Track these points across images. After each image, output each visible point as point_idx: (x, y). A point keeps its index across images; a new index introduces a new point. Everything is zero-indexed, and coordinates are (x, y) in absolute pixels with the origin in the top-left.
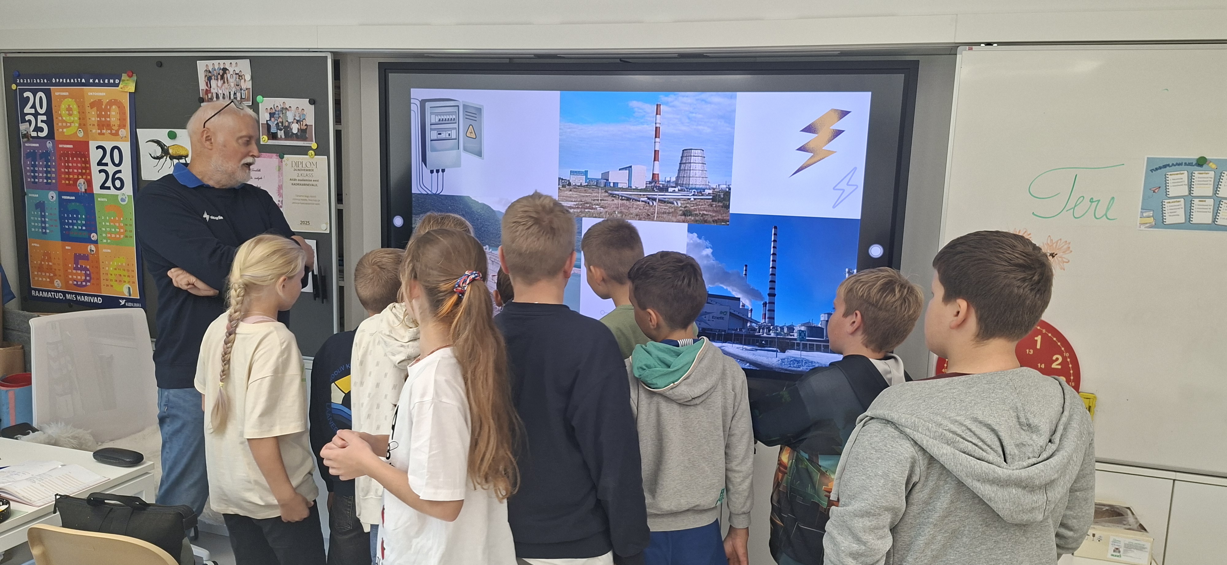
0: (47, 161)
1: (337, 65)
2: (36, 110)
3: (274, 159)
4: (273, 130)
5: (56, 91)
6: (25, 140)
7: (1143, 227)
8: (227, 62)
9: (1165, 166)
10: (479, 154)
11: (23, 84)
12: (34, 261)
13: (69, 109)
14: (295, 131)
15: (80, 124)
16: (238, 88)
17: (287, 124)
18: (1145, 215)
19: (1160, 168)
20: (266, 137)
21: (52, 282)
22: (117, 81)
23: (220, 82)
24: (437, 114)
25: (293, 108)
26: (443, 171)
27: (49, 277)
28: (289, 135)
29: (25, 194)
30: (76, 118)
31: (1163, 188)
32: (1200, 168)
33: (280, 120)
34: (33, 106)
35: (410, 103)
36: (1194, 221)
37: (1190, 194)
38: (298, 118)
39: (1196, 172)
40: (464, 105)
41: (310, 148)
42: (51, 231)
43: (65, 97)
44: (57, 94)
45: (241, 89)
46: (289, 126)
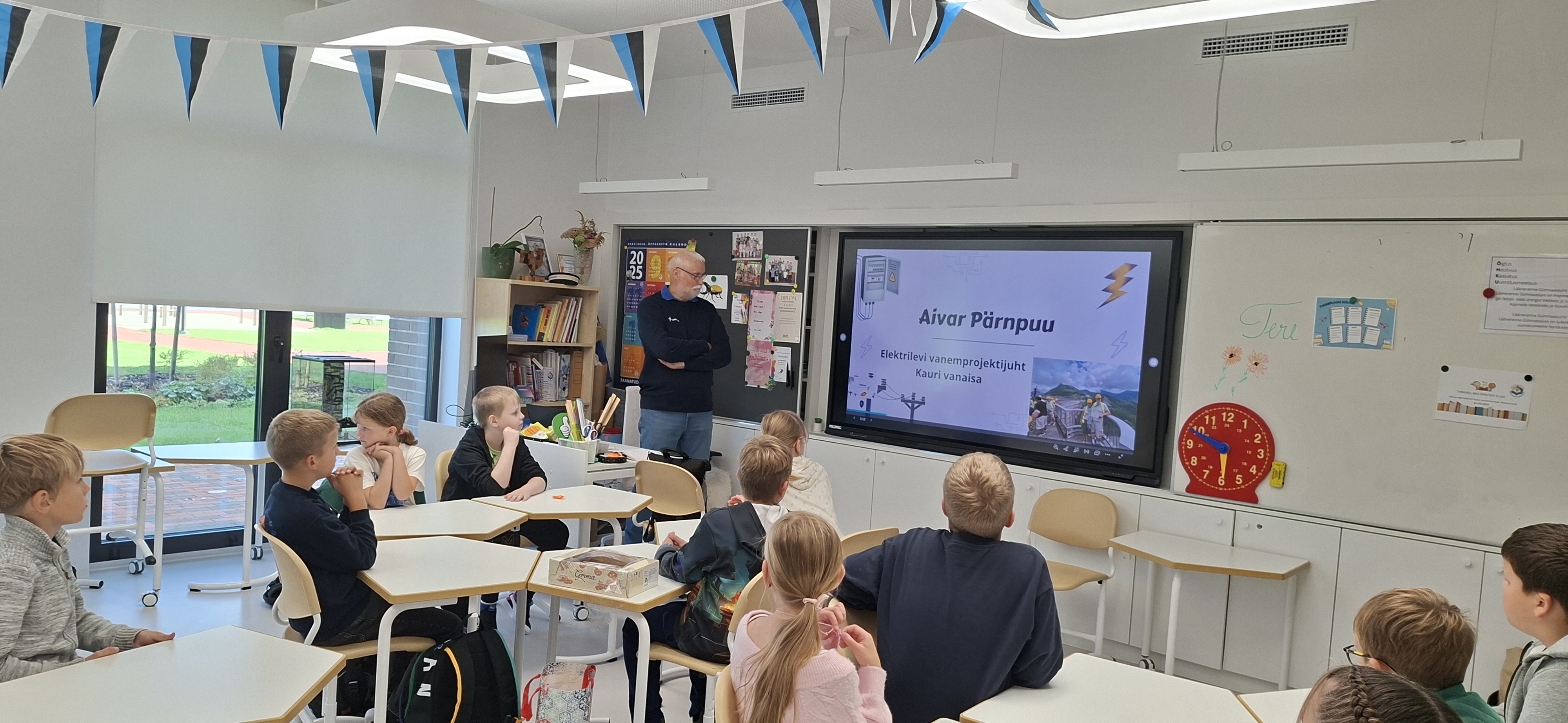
0: (640, 294)
1: (814, 234)
2: (637, 263)
3: (772, 294)
4: (772, 276)
5: (650, 251)
6: (628, 281)
7: (1315, 345)
8: (750, 233)
9: (1329, 304)
10: (897, 293)
11: (631, 246)
12: (624, 359)
13: (656, 262)
14: (785, 277)
15: (661, 271)
16: (755, 249)
17: (781, 272)
18: (1317, 336)
19: (1326, 305)
20: (768, 281)
21: (633, 373)
22: (685, 244)
23: (745, 246)
24: (872, 266)
25: (786, 262)
26: (873, 303)
27: (632, 370)
28: (782, 279)
29: (624, 315)
30: (659, 268)
31: (1328, 318)
32: (1352, 305)
33: (777, 269)
34: (636, 260)
35: (856, 259)
36: (1349, 341)
37: (1346, 322)
38: (787, 268)
39: (1350, 308)
40: (889, 260)
41: (793, 288)
42: (636, 340)
43: (654, 254)
44: (650, 252)
45: (756, 250)
46: (782, 274)
